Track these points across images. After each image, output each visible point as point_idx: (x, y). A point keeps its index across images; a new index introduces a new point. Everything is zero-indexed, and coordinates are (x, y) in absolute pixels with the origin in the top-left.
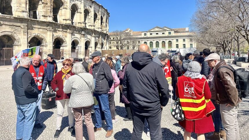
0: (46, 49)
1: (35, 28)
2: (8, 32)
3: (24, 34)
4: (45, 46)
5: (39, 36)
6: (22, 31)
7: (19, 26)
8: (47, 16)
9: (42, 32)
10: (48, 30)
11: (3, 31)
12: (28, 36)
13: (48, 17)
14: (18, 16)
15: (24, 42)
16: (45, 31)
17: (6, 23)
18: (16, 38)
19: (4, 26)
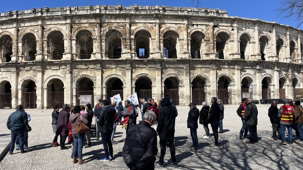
0: (210, 89)
1: (197, 68)
2: (173, 74)
3: (186, 75)
4: (209, 86)
5: (201, 76)
6: (185, 73)
7: (182, 68)
8: (209, 54)
9: (205, 72)
10: (211, 69)
11: (168, 74)
12: (190, 77)
13: (211, 54)
14: (181, 58)
15: (187, 83)
16: (208, 70)
17: (171, 66)
18: (179, 79)
19: (169, 69)
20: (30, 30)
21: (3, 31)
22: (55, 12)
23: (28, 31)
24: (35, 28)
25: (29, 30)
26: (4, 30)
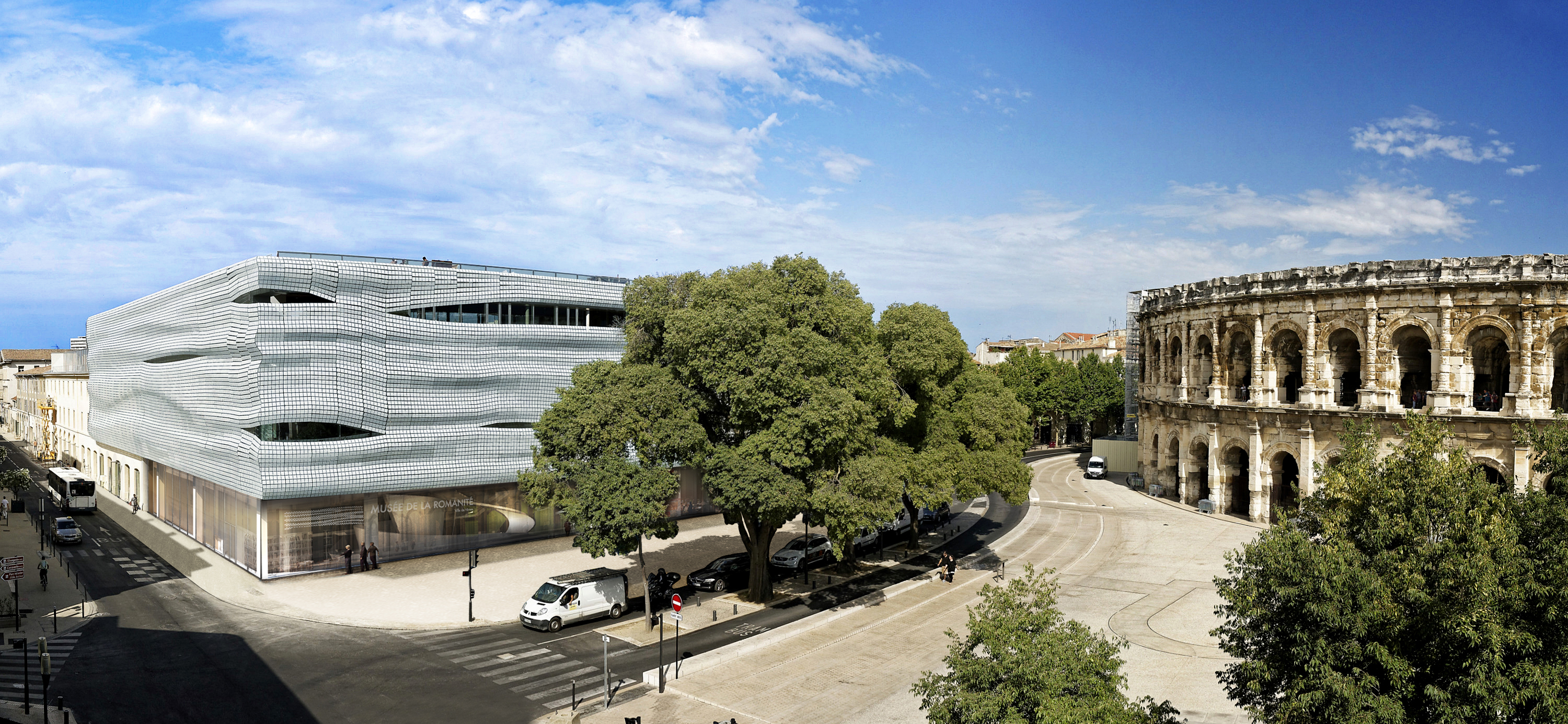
20: (1346, 321)
21: (1281, 320)
22: (1409, 274)
23: (1340, 324)
24: (1358, 317)
25: (1344, 322)
26: (1284, 316)
